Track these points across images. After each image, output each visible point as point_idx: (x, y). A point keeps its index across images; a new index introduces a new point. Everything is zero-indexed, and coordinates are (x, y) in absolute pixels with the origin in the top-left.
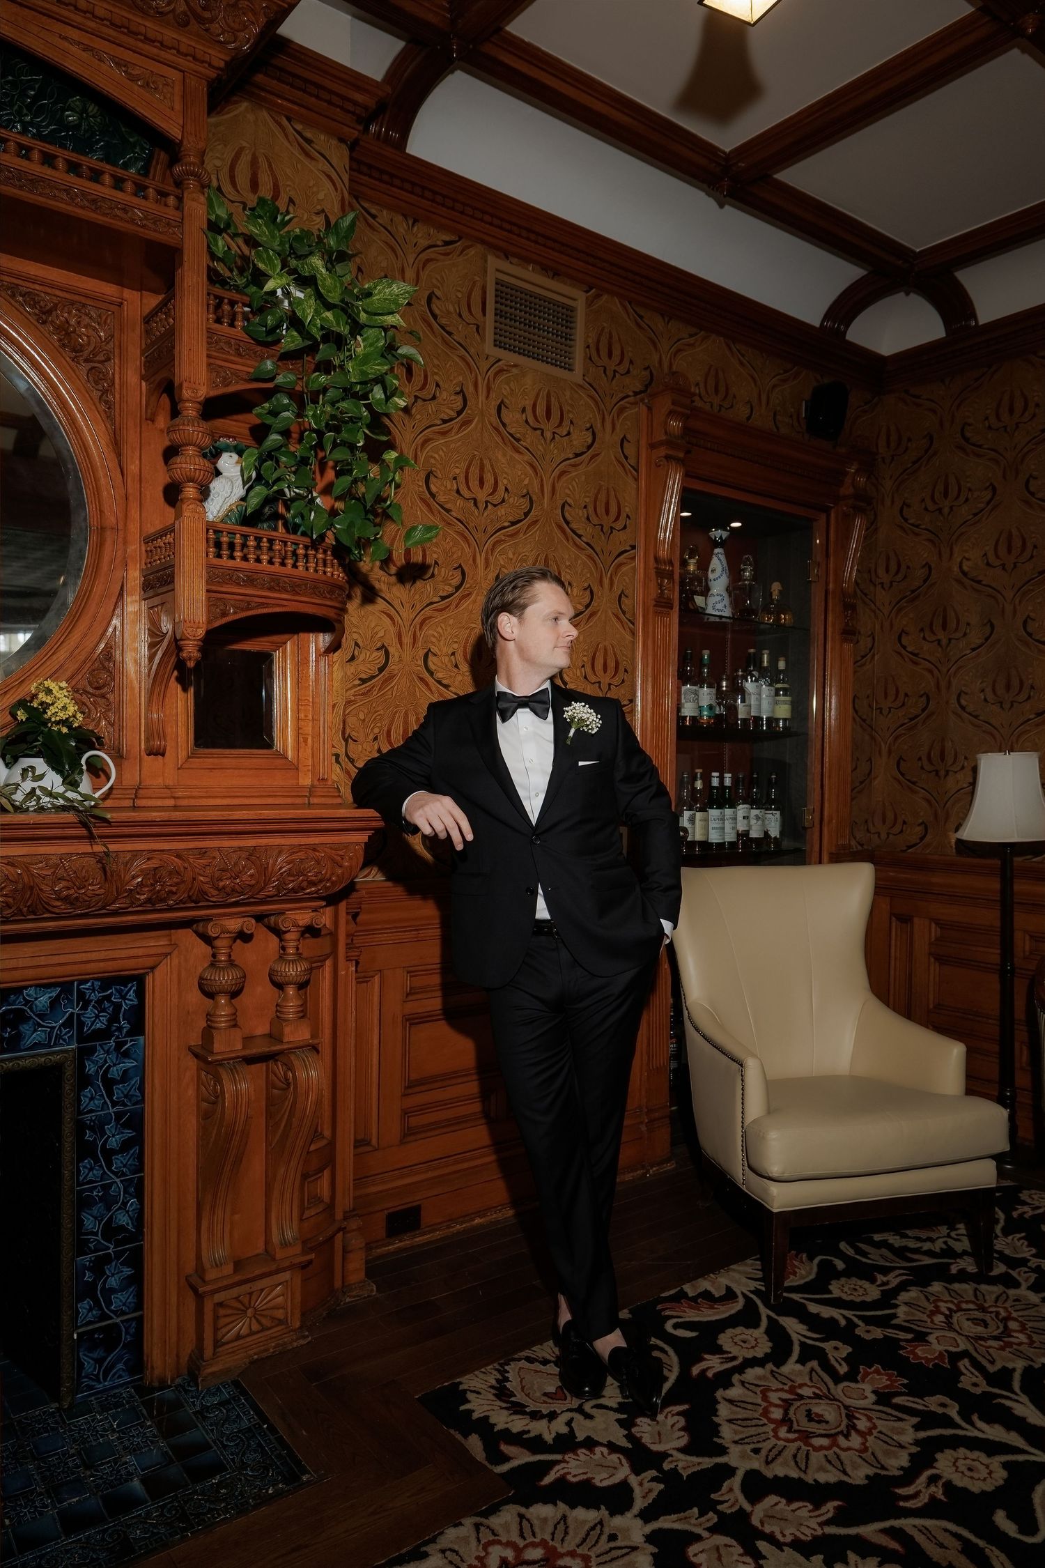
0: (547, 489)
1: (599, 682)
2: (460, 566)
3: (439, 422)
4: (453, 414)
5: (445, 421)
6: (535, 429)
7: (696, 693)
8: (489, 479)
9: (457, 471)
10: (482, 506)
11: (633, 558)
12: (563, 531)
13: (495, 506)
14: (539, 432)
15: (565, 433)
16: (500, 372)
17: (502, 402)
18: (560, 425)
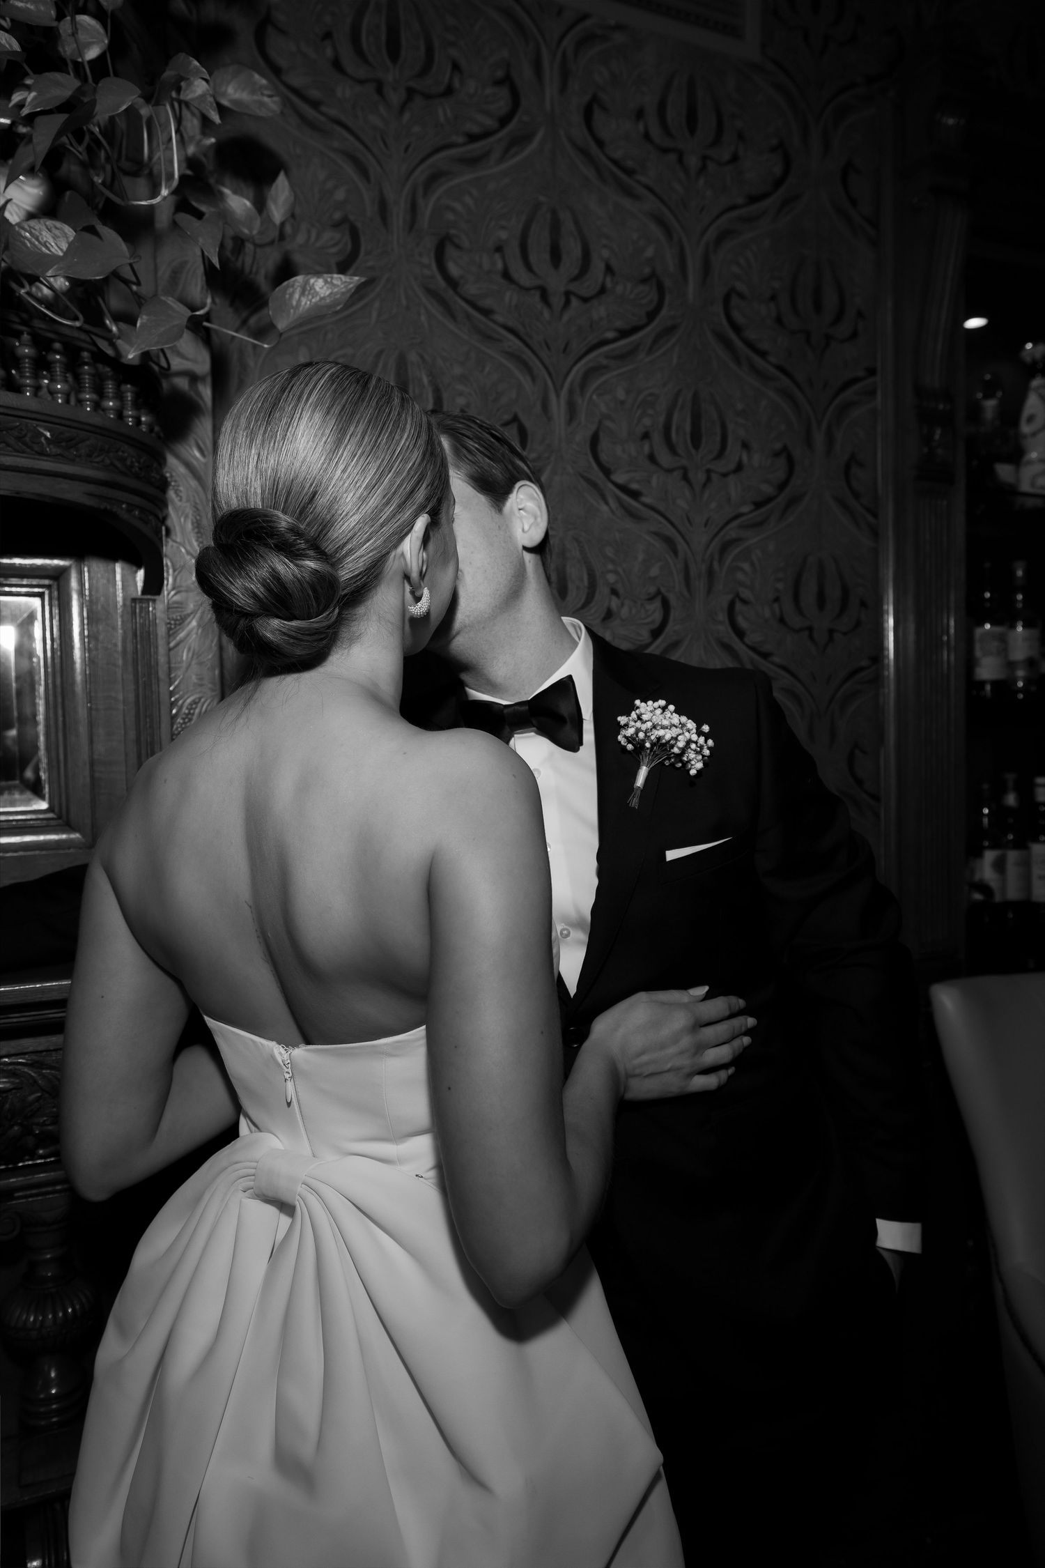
0: (693, 265)
1: (810, 629)
2: (515, 419)
3: (461, 140)
4: (490, 123)
5: (472, 138)
6: (665, 151)
7: (1003, 639)
8: (572, 249)
9: (503, 235)
10: (557, 301)
11: (872, 393)
12: (728, 344)
13: (585, 300)
14: (672, 157)
15: (726, 156)
16: (587, 40)
17: (595, 99)
18: (717, 141)
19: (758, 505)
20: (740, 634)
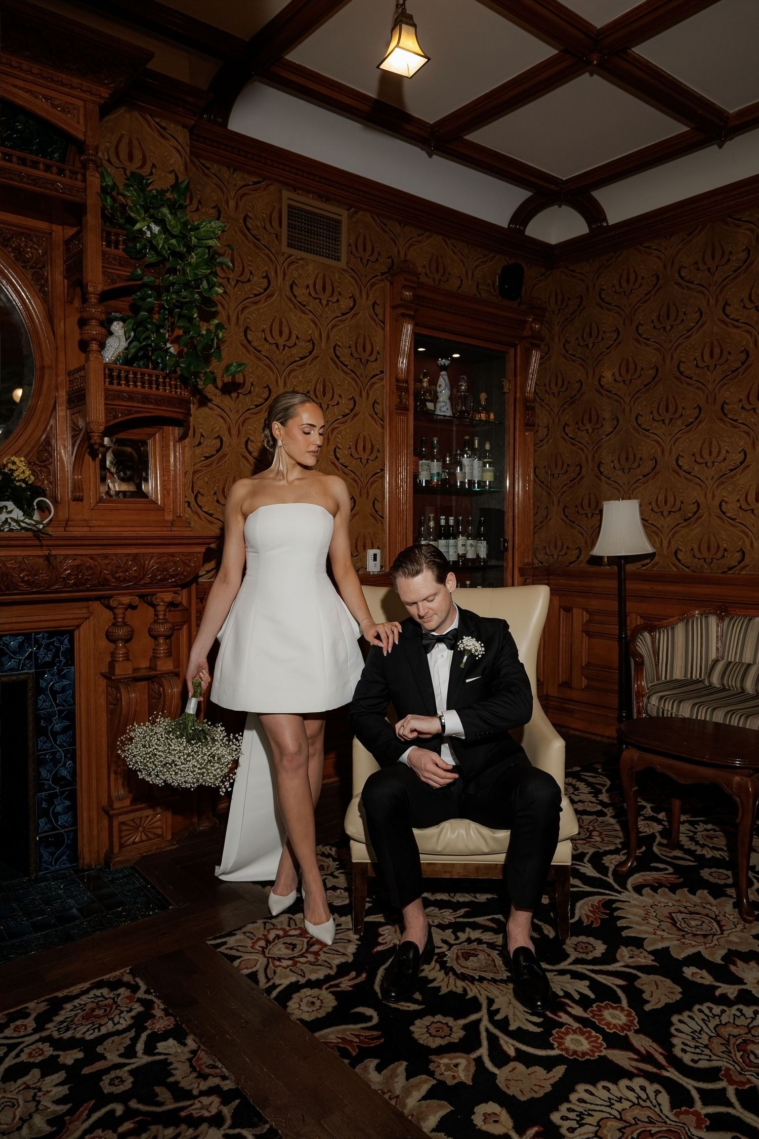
0: (324, 336)
1: (361, 458)
2: (268, 386)
3: (252, 296)
4: (261, 291)
5: (256, 295)
6: (315, 299)
7: (428, 465)
8: (286, 331)
9: (265, 326)
10: (281, 348)
11: (382, 379)
12: (335, 363)
13: (290, 347)
14: (318, 300)
15: (335, 300)
16: (292, 263)
17: (294, 282)
18: (332, 295)
19: (344, 416)
20: (338, 459)
